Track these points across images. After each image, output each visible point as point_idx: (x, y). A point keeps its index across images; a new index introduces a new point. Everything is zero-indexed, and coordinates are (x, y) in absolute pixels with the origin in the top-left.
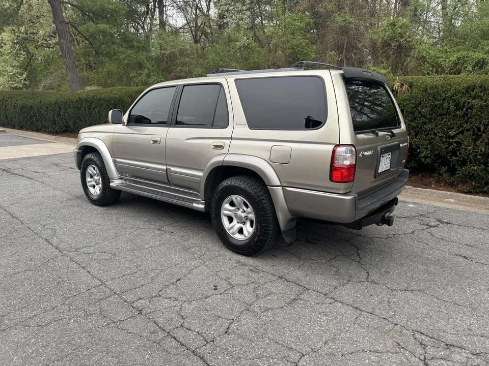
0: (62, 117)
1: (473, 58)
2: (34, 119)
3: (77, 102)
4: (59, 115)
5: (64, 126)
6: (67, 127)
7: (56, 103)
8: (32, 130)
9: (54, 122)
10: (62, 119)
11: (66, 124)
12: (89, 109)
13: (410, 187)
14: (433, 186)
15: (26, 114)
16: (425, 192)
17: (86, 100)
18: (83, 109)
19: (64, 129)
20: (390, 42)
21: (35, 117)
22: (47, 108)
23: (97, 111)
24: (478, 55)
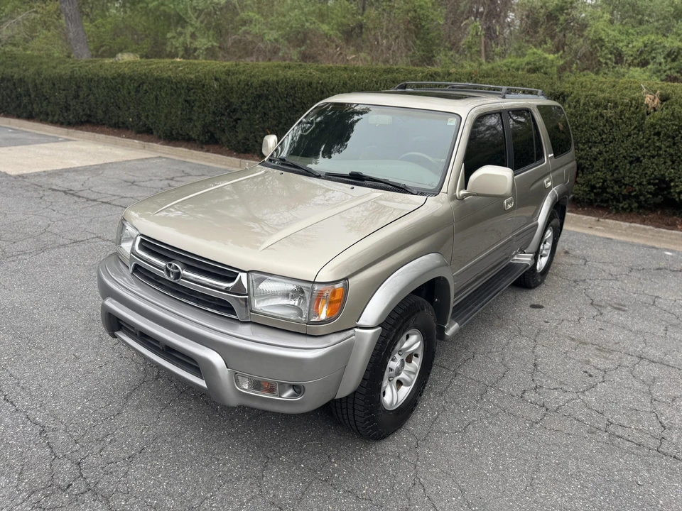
0: (82, 101)
1: (664, 47)
2: (25, 100)
3: (113, 79)
4: (77, 97)
5: (86, 115)
6: (90, 116)
7: (71, 78)
8: (19, 117)
9: (66, 107)
10: (82, 103)
11: (88, 112)
12: (137, 91)
13: (651, 227)
14: (679, 227)
15: (9, 92)
16: (671, 234)
17: (131, 78)
18: (125, 92)
19: (85, 118)
20: (557, 14)
21: (27, 98)
22: (54, 84)
23: (152, 96)
24: (671, 42)
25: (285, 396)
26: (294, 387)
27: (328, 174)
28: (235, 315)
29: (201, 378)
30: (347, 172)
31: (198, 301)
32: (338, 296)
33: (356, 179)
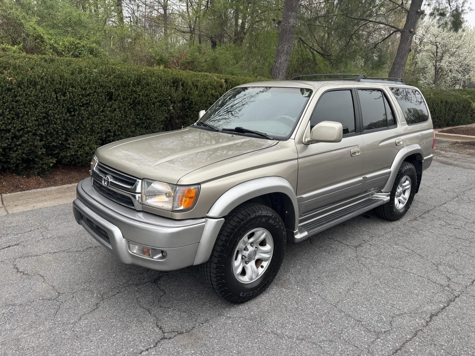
25: (155, 258)
26: (162, 252)
27: (224, 130)
28: (134, 206)
29: (110, 243)
30: (234, 128)
31: (118, 199)
32: (193, 195)
33: (240, 131)
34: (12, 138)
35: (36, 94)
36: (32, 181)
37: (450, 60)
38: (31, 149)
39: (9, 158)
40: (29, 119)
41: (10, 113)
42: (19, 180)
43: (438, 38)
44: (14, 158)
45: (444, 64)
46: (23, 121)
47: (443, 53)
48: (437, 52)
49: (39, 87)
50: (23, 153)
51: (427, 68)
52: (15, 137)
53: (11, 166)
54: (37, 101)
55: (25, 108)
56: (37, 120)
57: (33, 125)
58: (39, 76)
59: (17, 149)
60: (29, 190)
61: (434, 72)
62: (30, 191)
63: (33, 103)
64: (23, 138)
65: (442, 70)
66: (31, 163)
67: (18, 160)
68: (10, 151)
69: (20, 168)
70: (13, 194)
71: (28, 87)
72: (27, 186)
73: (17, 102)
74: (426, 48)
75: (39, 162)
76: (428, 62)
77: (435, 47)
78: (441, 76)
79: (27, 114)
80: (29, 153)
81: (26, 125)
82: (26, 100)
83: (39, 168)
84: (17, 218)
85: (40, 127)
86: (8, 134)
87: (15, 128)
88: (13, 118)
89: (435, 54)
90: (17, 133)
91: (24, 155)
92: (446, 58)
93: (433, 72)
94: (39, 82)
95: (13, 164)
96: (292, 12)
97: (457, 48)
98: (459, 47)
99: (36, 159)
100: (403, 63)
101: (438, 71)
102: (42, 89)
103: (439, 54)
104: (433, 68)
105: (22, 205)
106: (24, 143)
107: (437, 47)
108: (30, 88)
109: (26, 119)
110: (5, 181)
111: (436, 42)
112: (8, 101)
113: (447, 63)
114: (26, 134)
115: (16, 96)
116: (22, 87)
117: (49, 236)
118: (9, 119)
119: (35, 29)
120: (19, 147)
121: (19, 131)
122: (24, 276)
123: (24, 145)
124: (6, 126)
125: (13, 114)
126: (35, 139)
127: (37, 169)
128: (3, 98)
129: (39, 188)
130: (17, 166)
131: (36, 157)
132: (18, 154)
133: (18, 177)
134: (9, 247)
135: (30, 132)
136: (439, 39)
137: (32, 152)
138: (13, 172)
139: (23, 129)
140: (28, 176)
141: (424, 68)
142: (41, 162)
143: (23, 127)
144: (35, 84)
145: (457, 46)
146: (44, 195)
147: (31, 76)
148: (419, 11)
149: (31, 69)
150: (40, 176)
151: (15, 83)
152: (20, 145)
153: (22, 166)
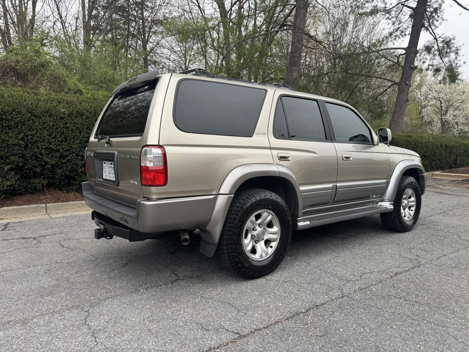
34: (60, 158)
35: (81, 122)
36: (71, 195)
37: (455, 113)
38: (73, 167)
39: (55, 175)
40: (74, 142)
41: (60, 137)
42: (60, 195)
43: (440, 94)
44: (59, 175)
45: (449, 117)
46: (69, 144)
47: (447, 108)
48: (441, 107)
49: (84, 117)
50: (67, 170)
51: (433, 121)
52: (62, 157)
53: (56, 181)
54: (82, 128)
55: (73, 133)
56: (81, 143)
57: (77, 147)
58: (85, 109)
59: (63, 166)
60: (67, 201)
61: (441, 125)
62: (69, 203)
63: (79, 129)
64: (68, 158)
65: (448, 124)
66: (72, 180)
67: (62, 176)
68: (56, 168)
69: (63, 183)
70: (55, 204)
71: (76, 117)
72: (66, 199)
73: (66, 128)
74: (431, 103)
75: (78, 179)
76: (434, 116)
77: (439, 102)
78: (447, 129)
79: (73, 138)
80: (71, 171)
81: (71, 147)
82: (74, 127)
83: (77, 185)
84: (59, 219)
85: (82, 149)
86: (57, 154)
87: (63, 149)
88: (62, 141)
89: (440, 108)
90: (64, 153)
91: (67, 172)
92: (451, 111)
93: (439, 125)
94: (85, 113)
95: (58, 179)
96: (295, 67)
97: (461, 103)
98: (462, 102)
99: (76, 177)
100: (402, 112)
101: (444, 124)
102: (86, 119)
103: (443, 108)
104: (439, 121)
105: (61, 213)
106: (69, 162)
107: (441, 103)
108: (78, 118)
109: (72, 142)
110: (49, 194)
111: (439, 98)
112: (60, 127)
113: (451, 116)
114: (71, 154)
115: (66, 124)
116: (72, 116)
117: (86, 229)
118: (59, 141)
119: (76, 85)
120: (64, 165)
121: (66, 151)
122: (69, 250)
123: (68, 163)
124: (56, 147)
125: (62, 138)
126: (77, 159)
127: (75, 185)
128: (57, 125)
129: (76, 201)
130: (60, 182)
131: (76, 175)
132: (63, 171)
133: (59, 192)
134: (55, 234)
135: (74, 152)
136: (442, 95)
137: (73, 170)
138: (56, 188)
139: (69, 150)
140: (68, 192)
141: (430, 122)
142: (80, 179)
143: (69, 148)
144: (82, 115)
145: (460, 101)
146: (80, 207)
147: (79, 109)
148: (412, 66)
149: (79, 104)
150: (77, 192)
151: (67, 113)
152: (65, 163)
153: (64, 182)
